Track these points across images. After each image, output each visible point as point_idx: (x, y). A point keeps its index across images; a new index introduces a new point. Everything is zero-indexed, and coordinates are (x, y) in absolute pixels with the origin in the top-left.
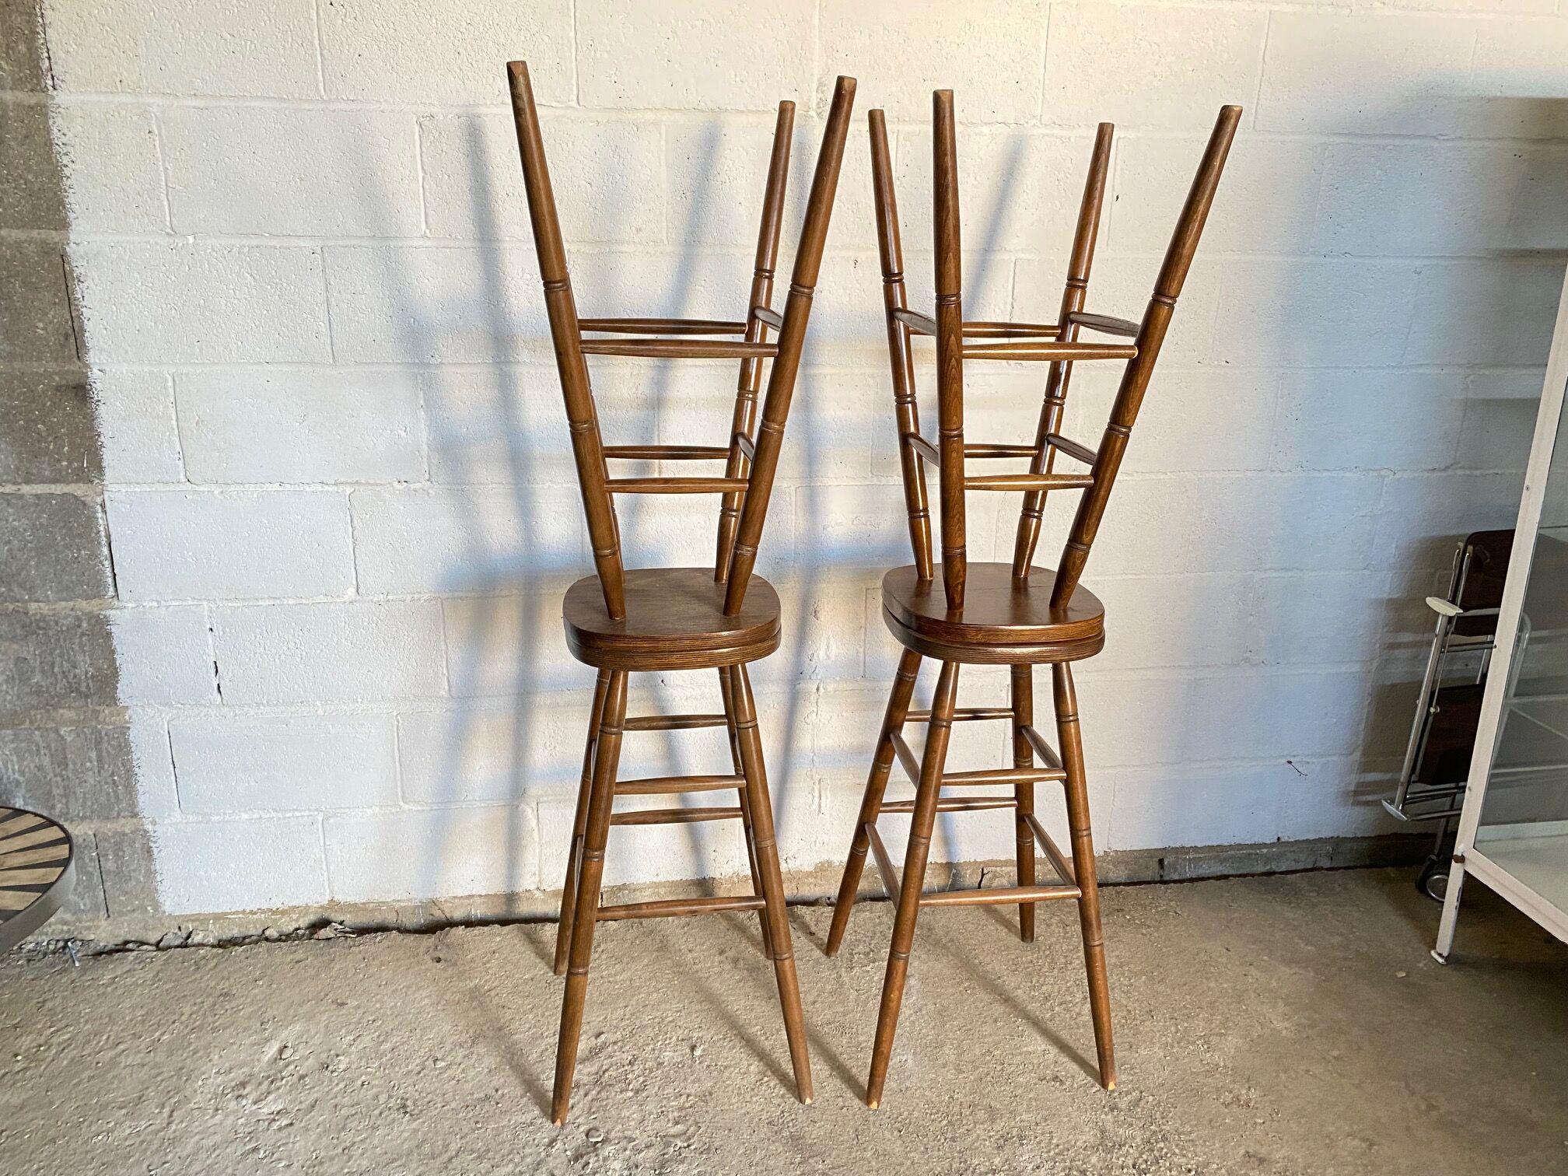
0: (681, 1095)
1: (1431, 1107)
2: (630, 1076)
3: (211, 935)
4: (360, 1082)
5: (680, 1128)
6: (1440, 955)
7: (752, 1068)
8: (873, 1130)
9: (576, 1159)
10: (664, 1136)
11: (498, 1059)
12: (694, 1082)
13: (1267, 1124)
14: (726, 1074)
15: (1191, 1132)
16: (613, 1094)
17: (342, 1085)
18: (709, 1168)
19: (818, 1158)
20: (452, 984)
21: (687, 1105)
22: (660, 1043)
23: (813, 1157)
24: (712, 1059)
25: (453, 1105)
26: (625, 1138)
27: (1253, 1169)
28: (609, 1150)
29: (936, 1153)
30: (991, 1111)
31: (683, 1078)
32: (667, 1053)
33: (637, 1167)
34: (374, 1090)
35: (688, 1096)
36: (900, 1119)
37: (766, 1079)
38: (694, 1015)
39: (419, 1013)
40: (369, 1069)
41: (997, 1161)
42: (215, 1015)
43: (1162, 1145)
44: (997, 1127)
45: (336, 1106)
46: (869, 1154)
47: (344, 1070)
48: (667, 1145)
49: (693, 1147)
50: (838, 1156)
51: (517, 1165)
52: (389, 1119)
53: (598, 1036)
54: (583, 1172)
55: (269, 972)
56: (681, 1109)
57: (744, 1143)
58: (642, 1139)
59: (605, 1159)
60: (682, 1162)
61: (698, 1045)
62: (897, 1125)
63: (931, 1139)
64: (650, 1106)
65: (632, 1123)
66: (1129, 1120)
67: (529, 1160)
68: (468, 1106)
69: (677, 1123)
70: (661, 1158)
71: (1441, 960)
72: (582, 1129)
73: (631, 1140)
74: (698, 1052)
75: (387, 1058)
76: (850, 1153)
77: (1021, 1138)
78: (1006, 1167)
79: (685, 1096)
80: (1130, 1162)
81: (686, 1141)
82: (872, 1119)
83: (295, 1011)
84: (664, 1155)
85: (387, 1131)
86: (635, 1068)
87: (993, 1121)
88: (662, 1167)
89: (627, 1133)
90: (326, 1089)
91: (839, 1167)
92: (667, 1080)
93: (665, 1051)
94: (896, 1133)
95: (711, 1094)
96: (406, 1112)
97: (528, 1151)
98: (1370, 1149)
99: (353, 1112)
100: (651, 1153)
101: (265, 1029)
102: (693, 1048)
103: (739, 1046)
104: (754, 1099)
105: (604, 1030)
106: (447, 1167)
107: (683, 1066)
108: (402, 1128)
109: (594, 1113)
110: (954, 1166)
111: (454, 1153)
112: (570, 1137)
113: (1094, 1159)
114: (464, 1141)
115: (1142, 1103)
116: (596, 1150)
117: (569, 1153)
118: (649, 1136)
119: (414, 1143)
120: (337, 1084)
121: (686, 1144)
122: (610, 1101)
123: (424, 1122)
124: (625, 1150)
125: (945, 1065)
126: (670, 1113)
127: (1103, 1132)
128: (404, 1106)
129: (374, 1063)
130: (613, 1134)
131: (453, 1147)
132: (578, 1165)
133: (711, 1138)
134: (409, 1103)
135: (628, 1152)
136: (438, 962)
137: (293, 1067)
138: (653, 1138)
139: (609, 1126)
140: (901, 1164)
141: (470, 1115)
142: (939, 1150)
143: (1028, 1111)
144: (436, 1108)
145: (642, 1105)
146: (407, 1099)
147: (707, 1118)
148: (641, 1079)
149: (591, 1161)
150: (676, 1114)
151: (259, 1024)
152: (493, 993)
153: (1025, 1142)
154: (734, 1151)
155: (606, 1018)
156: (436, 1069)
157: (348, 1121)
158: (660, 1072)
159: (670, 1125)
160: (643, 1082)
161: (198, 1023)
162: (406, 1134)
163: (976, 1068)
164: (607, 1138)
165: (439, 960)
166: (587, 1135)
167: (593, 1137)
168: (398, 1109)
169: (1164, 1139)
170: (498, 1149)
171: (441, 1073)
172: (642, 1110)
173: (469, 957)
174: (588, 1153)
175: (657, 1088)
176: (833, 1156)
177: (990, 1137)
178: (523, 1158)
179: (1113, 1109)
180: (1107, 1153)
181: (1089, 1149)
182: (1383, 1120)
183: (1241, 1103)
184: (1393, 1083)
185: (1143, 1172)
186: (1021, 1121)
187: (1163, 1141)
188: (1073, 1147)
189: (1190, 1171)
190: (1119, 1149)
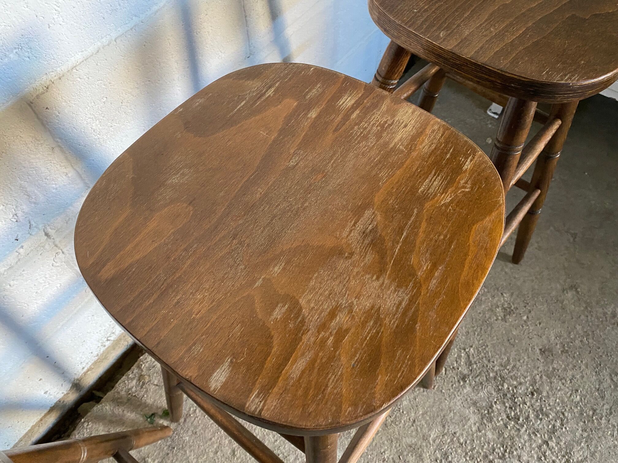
1: (574, 236)
6: (495, 113)
13: (529, 316)
15: (508, 360)
27: (553, 361)
66: (477, 380)
71: (496, 117)
80: (505, 417)
98: (578, 292)
113: (490, 435)
115: (471, 358)
127: (475, 404)
143: (431, 429)
169: (503, 379)
179: (464, 378)
180: (491, 422)
181: (481, 428)
182: (566, 265)
183: (508, 312)
184: (548, 232)
185: (516, 419)
186: (434, 441)
187: (504, 382)
188: (473, 435)
189: (532, 394)
190: (493, 411)
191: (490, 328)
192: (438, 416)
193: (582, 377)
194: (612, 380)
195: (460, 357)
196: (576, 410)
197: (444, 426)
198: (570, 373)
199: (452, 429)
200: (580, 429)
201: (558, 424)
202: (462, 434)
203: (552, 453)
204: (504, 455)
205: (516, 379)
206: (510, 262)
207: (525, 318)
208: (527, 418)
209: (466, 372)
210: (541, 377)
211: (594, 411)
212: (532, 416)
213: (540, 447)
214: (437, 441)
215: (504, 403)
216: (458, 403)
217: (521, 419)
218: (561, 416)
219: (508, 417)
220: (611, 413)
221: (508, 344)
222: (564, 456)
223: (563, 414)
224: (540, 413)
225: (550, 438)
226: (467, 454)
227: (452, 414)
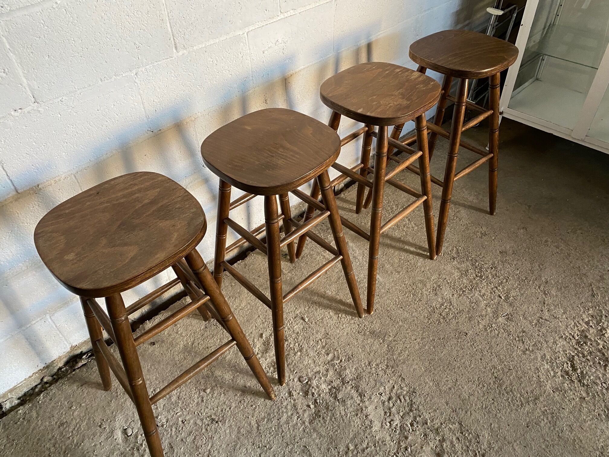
0: (318, 342)
1: (529, 206)
2: (291, 346)
3: (14, 399)
4: (181, 423)
5: (331, 356)
7: (331, 313)
8: (393, 313)
9: (307, 395)
10: (329, 362)
11: (230, 372)
12: (317, 333)
13: (496, 237)
14: (325, 322)
15: (481, 254)
16: (293, 358)
17: (174, 430)
18: (357, 365)
19: (387, 336)
20: (172, 352)
21: (324, 344)
22: (288, 324)
23: (385, 336)
24: (314, 319)
25: (233, 405)
26: (316, 373)
27: (506, 257)
28: (314, 383)
29: (419, 309)
30: (421, 281)
31: (311, 334)
32: (295, 327)
33: (332, 382)
34: (192, 421)
35: (321, 340)
36: (397, 303)
37: (340, 315)
38: (289, 304)
39: (172, 374)
40: (178, 414)
41: (440, 300)
42: (69, 438)
43: (477, 264)
44: (428, 287)
45: (182, 440)
46: (401, 323)
47: (167, 422)
48: (333, 366)
49: (343, 360)
50: (392, 331)
51: (287, 412)
52: (213, 429)
53: (261, 335)
54: (314, 398)
55: (72, 400)
56: (323, 347)
57: (358, 347)
58: (322, 369)
59: (318, 387)
60: (345, 369)
61: (303, 316)
62: (399, 306)
63: (413, 304)
64: (312, 354)
65: (312, 365)
66: (461, 260)
67: (289, 407)
68: (240, 402)
69: (328, 354)
70: (336, 372)
72: (296, 380)
73: (319, 372)
74: (307, 320)
75: (180, 403)
76: (395, 327)
77: (439, 286)
78: (444, 301)
79: (319, 341)
80: (475, 275)
81: (338, 360)
82: (389, 309)
83: (109, 410)
84: (336, 370)
85: (218, 436)
86: (290, 341)
87: (425, 285)
88: (341, 376)
89: (315, 370)
90: (169, 436)
91: (396, 335)
92: (306, 338)
93: (294, 327)
94: (401, 309)
95: (328, 334)
96: (217, 422)
97: (285, 404)
98: (527, 230)
99: (193, 437)
100: (331, 373)
101: (105, 428)
102: (303, 319)
103: (317, 307)
104: (344, 326)
105: (261, 332)
106: (260, 433)
107: (307, 329)
108: (223, 430)
109: (294, 371)
110: (429, 310)
111: (256, 425)
112: (295, 387)
113: (465, 281)
114: (255, 417)
115: (459, 251)
116: (310, 386)
117: (301, 394)
118: (323, 366)
119: (235, 433)
120: (171, 430)
121: (339, 361)
122: (294, 361)
123: (230, 420)
124: (321, 378)
125: (392, 273)
126: (321, 352)
127: (458, 269)
128: (213, 420)
129: (177, 410)
130: (310, 375)
131: (253, 423)
132: (310, 396)
133: (345, 352)
134: (213, 417)
135: (323, 378)
136: (154, 344)
137: (140, 436)
138: (325, 366)
139: (305, 373)
140: (414, 321)
141: (245, 404)
142: (420, 307)
143: (432, 275)
144: (228, 411)
145: (308, 355)
146: (211, 416)
147: (336, 344)
148: (297, 344)
149: (313, 391)
150: (324, 351)
151: (98, 428)
152: (196, 344)
153: (441, 287)
154: (358, 352)
155: (256, 326)
156: (208, 394)
157: (196, 443)
158: (300, 337)
159: (326, 357)
160: (299, 345)
161: (64, 447)
162: (228, 431)
163: (402, 268)
164: (309, 378)
165: (153, 344)
166: (300, 381)
167: (304, 381)
168: (212, 423)
169: (476, 261)
170: (272, 411)
171: (212, 395)
172: (310, 357)
173: (166, 333)
174: (309, 389)
175: (306, 345)
176: (391, 332)
177: (430, 292)
178: (286, 408)
179: (454, 259)
180: (466, 276)
181: (460, 278)
182: (522, 218)
183: (484, 234)
184: (514, 203)
185: (481, 277)
186: (433, 280)
187: (476, 262)
188: (455, 280)
189: (492, 268)
190: (468, 272)
191: (472, 240)
192: (437, 271)
193: (522, 264)
194: (539, 267)
195: (453, 250)
196: (516, 277)
197: (440, 275)
198: (515, 262)
199: (444, 277)
200: (517, 284)
201: (505, 281)
202: (449, 280)
203: (499, 292)
204: (471, 289)
205: (484, 261)
206: (488, 214)
207: (494, 238)
208: (487, 277)
209: (456, 256)
210: (498, 262)
211: (526, 278)
212: (490, 276)
213: (492, 289)
214: (435, 280)
215: (475, 270)
216: (449, 267)
217: (483, 277)
218: (507, 278)
219: (476, 276)
220: (536, 280)
221: (481, 248)
222: (505, 293)
223: (508, 277)
224: (495, 276)
225: (499, 286)
226: (451, 287)
227: (445, 271)
